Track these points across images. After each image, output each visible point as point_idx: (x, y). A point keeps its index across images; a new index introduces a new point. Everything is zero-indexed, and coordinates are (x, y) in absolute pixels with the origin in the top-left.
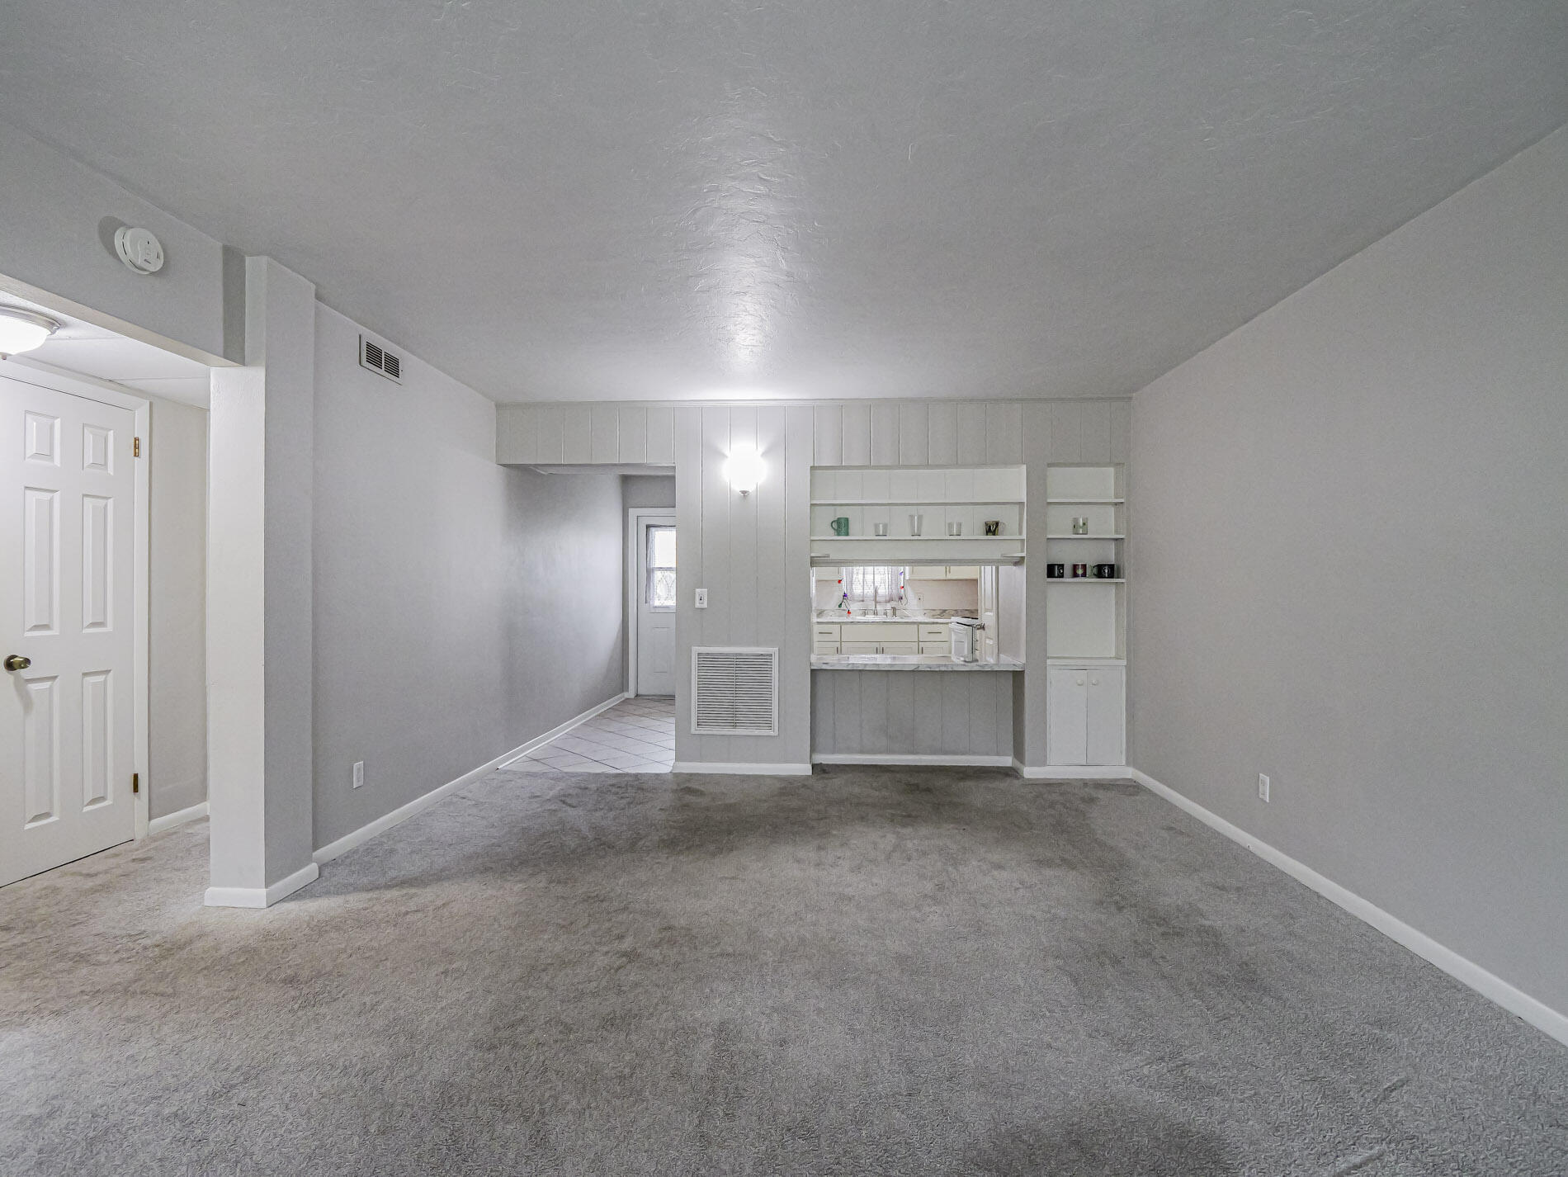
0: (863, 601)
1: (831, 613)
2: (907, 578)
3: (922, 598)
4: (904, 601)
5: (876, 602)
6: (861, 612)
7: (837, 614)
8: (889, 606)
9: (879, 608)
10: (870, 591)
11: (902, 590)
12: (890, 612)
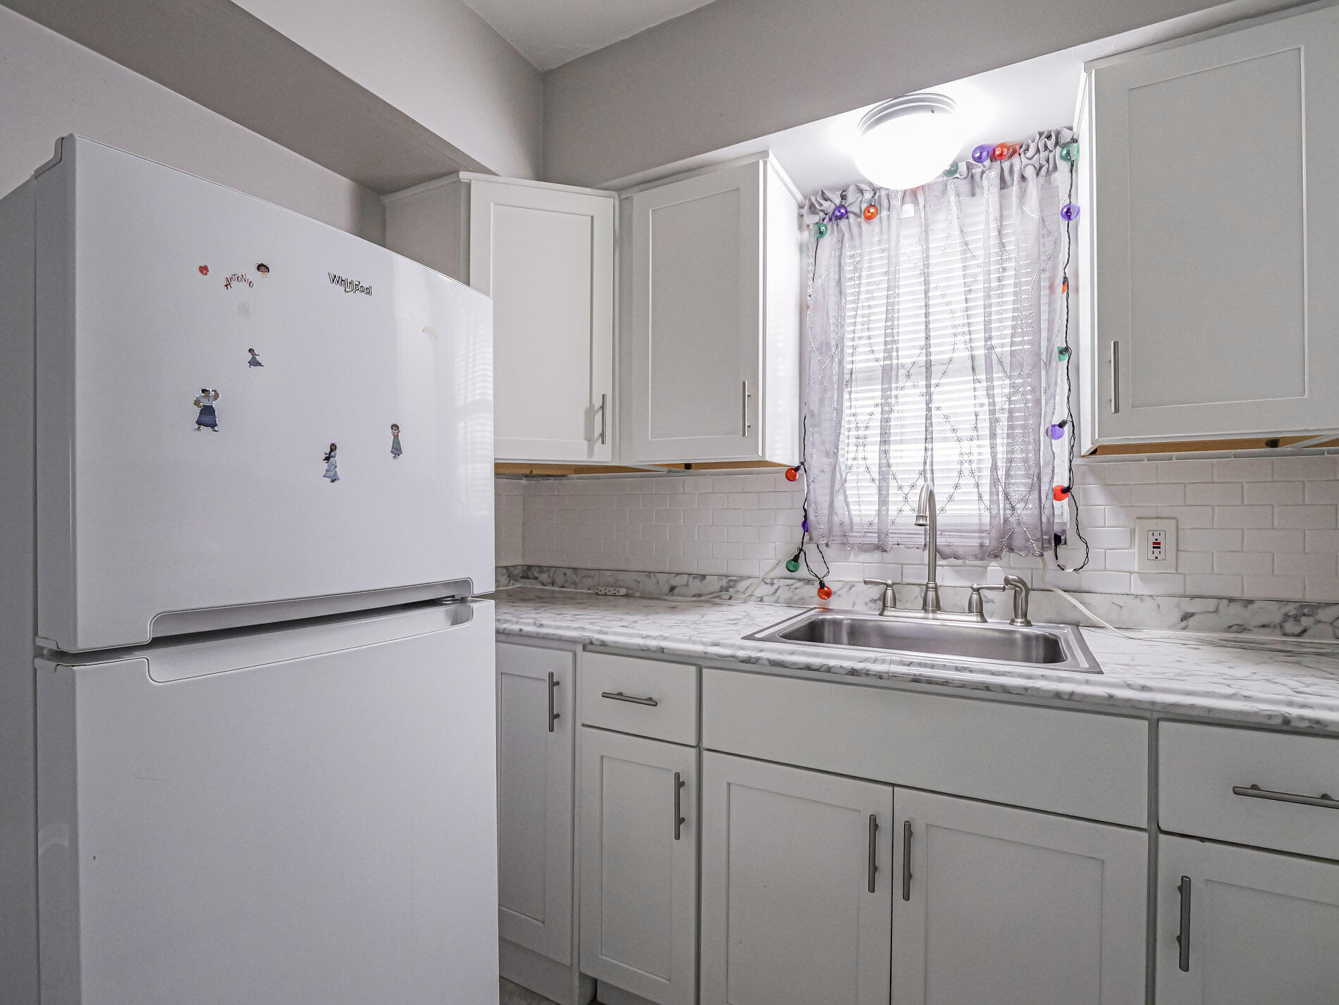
0: (881, 548)
1: (763, 590)
2: (1087, 446)
3: (1168, 545)
4: (1072, 553)
5: (936, 553)
6: (875, 592)
7: (784, 594)
8: (995, 573)
9: (947, 577)
10: (903, 512)
11: (1063, 506)
12: (999, 601)
